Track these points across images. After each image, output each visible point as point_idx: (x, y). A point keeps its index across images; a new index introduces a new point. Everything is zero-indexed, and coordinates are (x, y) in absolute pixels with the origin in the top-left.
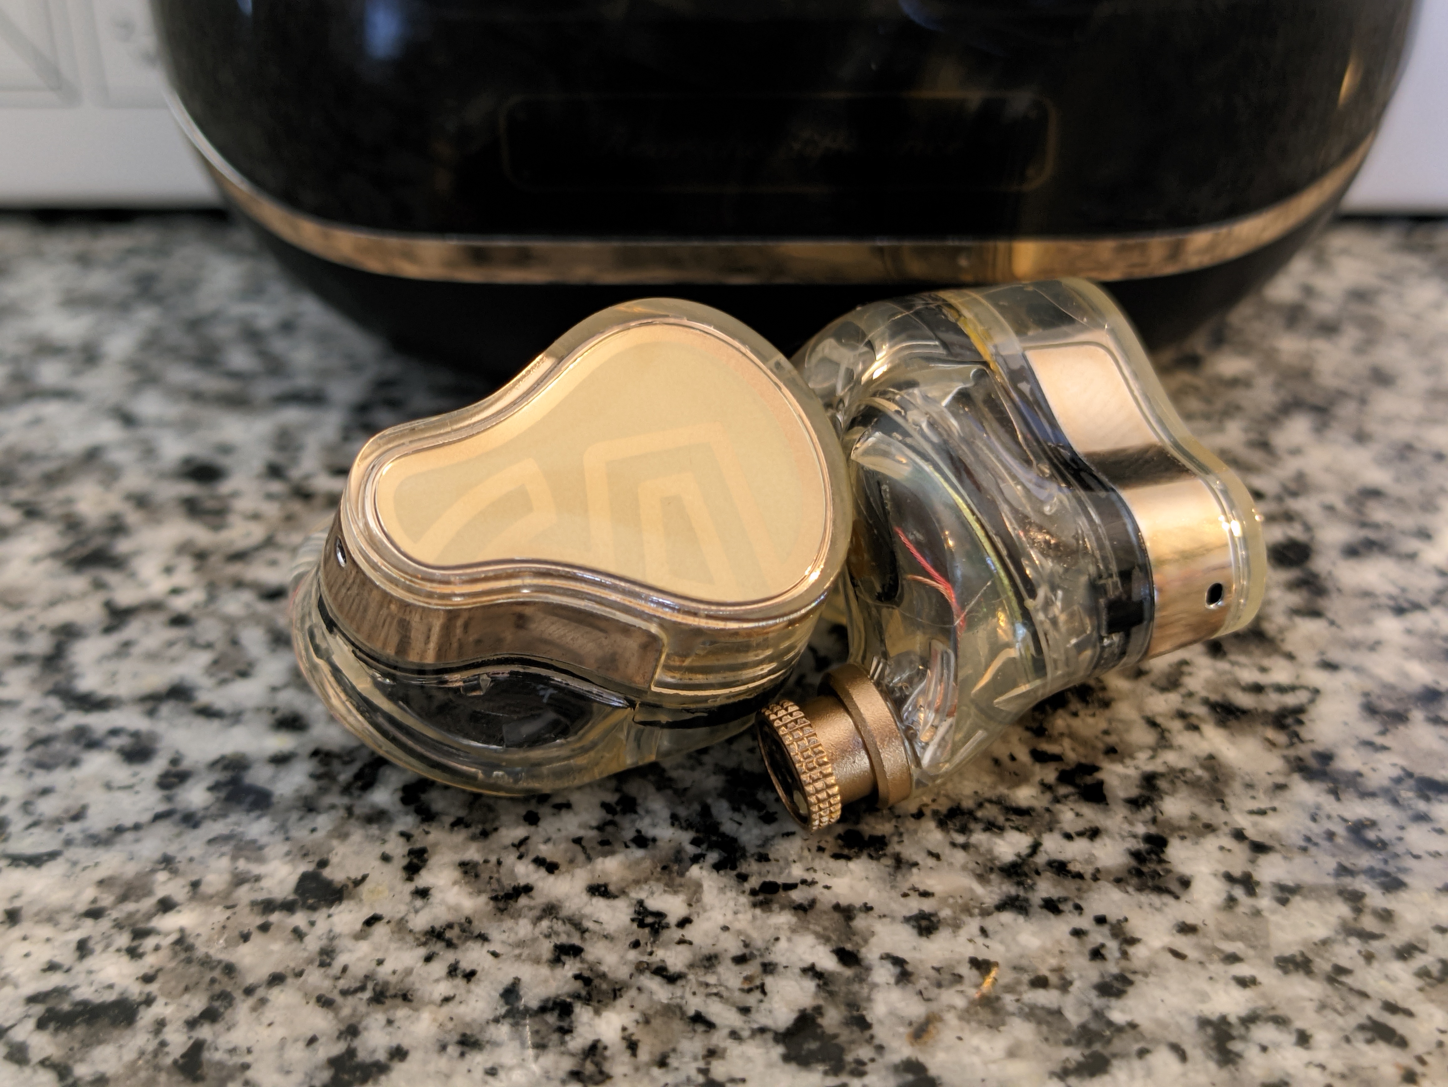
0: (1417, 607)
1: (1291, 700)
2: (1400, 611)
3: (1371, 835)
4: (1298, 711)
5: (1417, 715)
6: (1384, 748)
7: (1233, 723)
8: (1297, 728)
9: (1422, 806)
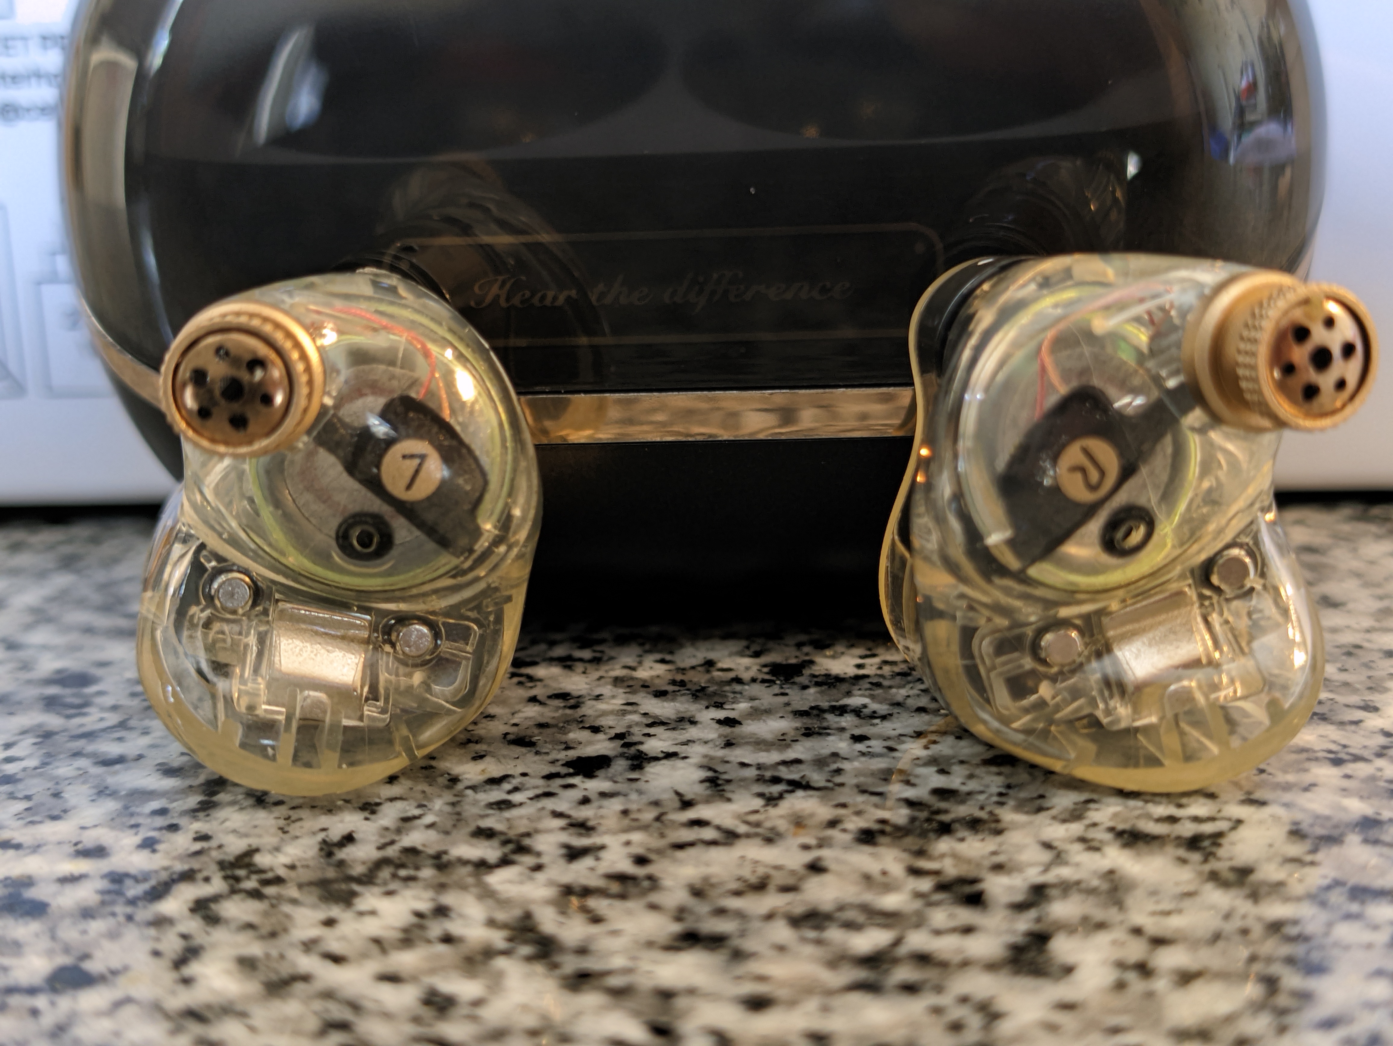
0: (1357, 758)
1: (1208, 828)
2: (1337, 762)
3: (1293, 931)
4: (1217, 837)
5: (1353, 839)
6: (1312, 863)
7: (1141, 845)
8: (1214, 849)
9: (1354, 907)
